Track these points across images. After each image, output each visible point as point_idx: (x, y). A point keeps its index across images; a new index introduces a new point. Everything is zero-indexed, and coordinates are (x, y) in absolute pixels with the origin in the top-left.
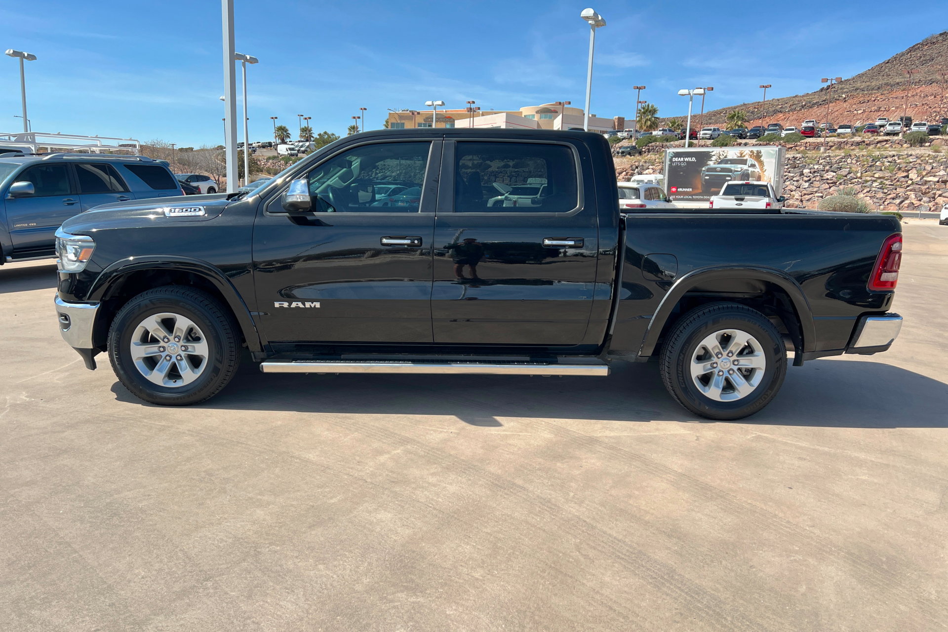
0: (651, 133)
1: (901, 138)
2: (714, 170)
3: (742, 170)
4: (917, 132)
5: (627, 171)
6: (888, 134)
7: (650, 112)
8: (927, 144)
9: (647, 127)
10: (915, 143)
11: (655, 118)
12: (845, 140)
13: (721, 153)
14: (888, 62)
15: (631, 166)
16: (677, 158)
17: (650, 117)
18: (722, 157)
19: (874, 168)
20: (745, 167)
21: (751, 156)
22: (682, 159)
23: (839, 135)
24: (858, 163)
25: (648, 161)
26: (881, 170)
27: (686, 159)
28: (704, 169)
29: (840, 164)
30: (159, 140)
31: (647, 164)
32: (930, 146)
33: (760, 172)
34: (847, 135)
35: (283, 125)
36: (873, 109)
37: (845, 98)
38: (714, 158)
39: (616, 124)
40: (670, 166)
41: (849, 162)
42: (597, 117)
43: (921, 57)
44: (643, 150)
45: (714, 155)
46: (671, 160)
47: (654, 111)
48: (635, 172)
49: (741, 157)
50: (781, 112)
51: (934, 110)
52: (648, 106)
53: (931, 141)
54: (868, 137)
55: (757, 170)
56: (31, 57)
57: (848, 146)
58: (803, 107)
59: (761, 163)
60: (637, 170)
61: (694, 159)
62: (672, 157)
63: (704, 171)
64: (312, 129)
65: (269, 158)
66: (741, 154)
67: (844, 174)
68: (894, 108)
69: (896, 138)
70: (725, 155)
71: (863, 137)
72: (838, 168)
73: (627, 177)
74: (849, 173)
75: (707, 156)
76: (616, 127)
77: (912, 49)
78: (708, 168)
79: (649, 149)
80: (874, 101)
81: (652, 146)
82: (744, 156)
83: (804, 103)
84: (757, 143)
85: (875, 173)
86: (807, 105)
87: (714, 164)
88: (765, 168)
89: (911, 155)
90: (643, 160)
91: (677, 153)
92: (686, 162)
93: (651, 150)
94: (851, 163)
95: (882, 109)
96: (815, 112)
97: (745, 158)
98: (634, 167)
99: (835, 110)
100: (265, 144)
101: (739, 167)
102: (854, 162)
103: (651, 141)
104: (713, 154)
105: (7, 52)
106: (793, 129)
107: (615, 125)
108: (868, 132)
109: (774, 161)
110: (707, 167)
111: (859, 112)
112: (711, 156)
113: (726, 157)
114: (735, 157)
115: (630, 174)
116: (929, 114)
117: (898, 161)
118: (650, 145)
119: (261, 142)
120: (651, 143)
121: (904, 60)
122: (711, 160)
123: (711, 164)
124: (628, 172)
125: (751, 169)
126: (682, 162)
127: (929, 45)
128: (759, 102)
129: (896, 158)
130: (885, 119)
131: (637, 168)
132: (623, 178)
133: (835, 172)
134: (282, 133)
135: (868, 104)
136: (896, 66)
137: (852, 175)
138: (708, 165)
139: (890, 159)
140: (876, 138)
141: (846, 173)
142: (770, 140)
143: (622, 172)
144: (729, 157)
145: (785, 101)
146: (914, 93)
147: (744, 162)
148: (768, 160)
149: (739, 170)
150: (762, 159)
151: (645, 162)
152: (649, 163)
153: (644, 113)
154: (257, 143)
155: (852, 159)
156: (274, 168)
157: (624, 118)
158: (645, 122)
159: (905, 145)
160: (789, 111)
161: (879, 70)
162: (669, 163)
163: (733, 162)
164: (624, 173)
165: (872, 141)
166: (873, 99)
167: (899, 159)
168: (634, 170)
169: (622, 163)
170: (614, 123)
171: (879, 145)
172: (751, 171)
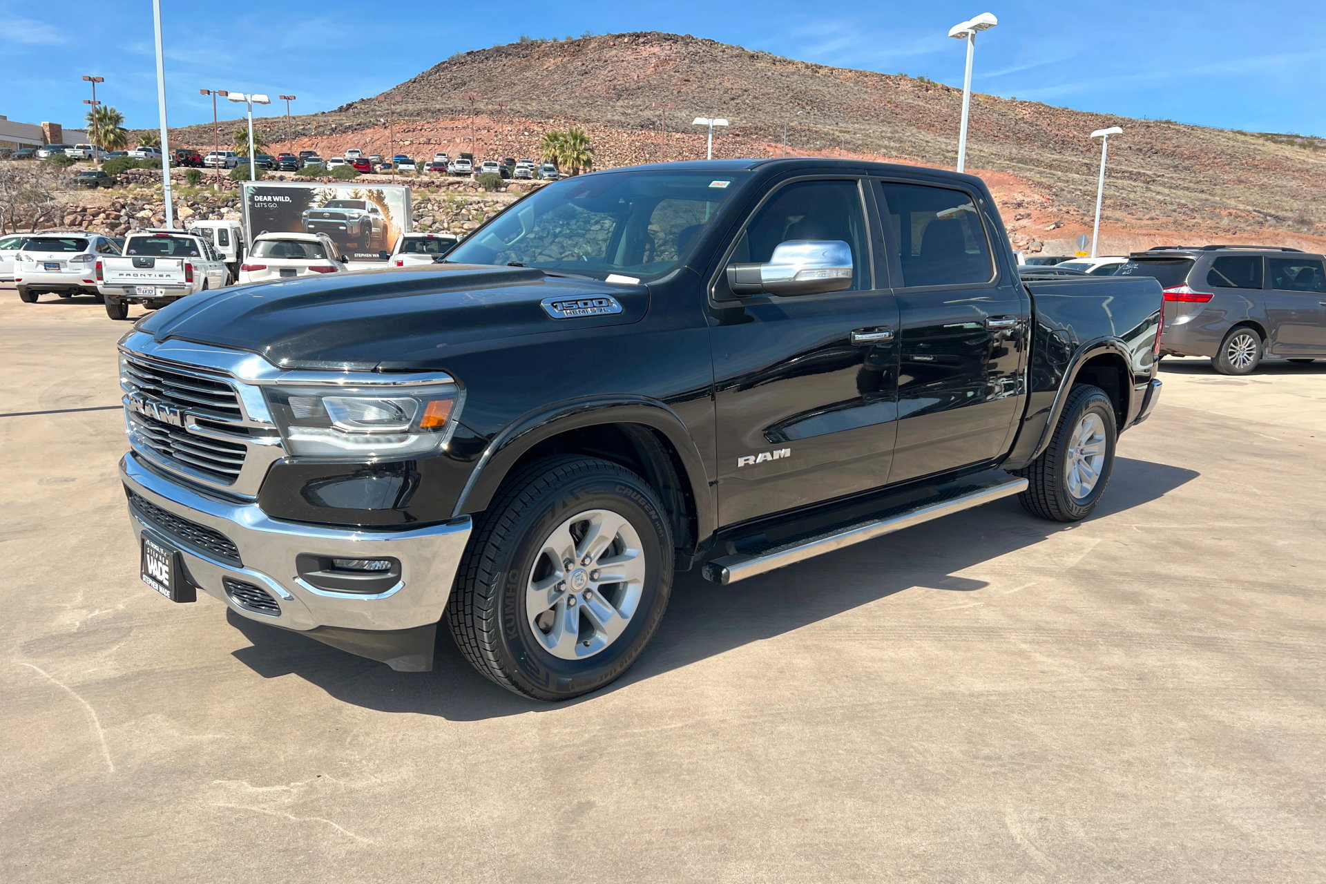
0: (126, 153)
1: (474, 180)
2: (320, 215)
3: (360, 216)
4: (490, 174)
5: (107, 212)
6: (458, 174)
7: (110, 119)
8: (503, 189)
9: (109, 142)
10: (490, 187)
11: (120, 129)
12: (410, 179)
13: (327, 191)
14: (415, 82)
15: (113, 204)
16: (261, 197)
17: (111, 127)
18: (329, 197)
19: (460, 217)
20: (364, 213)
21: (370, 197)
22: (269, 198)
23: (401, 172)
24: (441, 210)
25: (139, 197)
26: (469, 220)
27: (276, 199)
28: (304, 213)
29: (420, 210)
31: (140, 202)
32: (506, 191)
33: (385, 220)
34: (411, 173)
36: (422, 140)
37: (384, 124)
38: (317, 198)
39: (48, 134)
40: (252, 208)
41: (430, 208)
42: (8, 120)
43: (451, 80)
44: (119, 179)
45: (317, 194)
46: (252, 199)
47: (117, 119)
48: (122, 214)
49: (356, 198)
50: (304, 135)
51: (490, 147)
52: (105, 109)
53: (507, 185)
54: (437, 177)
55: (381, 216)
57: (416, 187)
58: (333, 130)
59: (385, 207)
60: (124, 211)
61: (287, 199)
62: (253, 195)
63: (305, 216)
66: (356, 194)
67: (429, 223)
68: (446, 142)
69: (467, 180)
70: (333, 195)
71: (431, 177)
72: (419, 216)
73: (109, 221)
74: (434, 223)
75: (307, 195)
76: (49, 139)
77: (439, 68)
78: (311, 213)
79: (127, 178)
80: (421, 130)
81: (132, 174)
82: (361, 197)
83: (333, 126)
84: (297, 177)
85: (463, 224)
86: (338, 129)
87: (319, 206)
88: (391, 214)
89: (497, 202)
90: (131, 196)
91: (260, 188)
92: (276, 202)
93: (132, 180)
94: (433, 210)
95: (432, 141)
96: (350, 139)
97: (362, 200)
98: (118, 206)
99: (375, 138)
101: (355, 212)
102: (436, 208)
103: (128, 166)
104: (315, 192)
106: (341, 161)
107: (45, 135)
108: (435, 170)
109: (402, 206)
110: (309, 211)
111: (407, 143)
112: (313, 196)
113: (334, 197)
114: (348, 198)
115: (113, 216)
116: (486, 151)
117: (485, 209)
118: (128, 171)
120: (130, 168)
121: (433, 81)
122: (314, 202)
123: (315, 207)
124: (110, 214)
125: (372, 216)
126: (270, 202)
127: (458, 65)
128: (266, 119)
129: (482, 205)
130: (444, 155)
131: (123, 207)
132: (102, 223)
133: (417, 221)
135: (415, 133)
136: (426, 88)
137: (437, 225)
138: (310, 208)
139: (476, 207)
140: (446, 178)
141: (431, 223)
142: (315, 174)
143: (98, 214)
144: (340, 198)
145: (307, 120)
146: (465, 125)
147: (362, 206)
148: (394, 204)
149: (356, 216)
150: (386, 201)
151: (136, 199)
152: (141, 200)
153: (100, 120)
155: (433, 205)
157: (60, 126)
158: (105, 135)
159: (480, 190)
160: (315, 135)
161: (406, 90)
162: (249, 203)
163: (346, 204)
164: (102, 215)
165: (443, 182)
166: (419, 128)
167: (485, 206)
168: (119, 211)
169: (94, 199)
170: (44, 132)
171: (451, 188)
172: (373, 219)
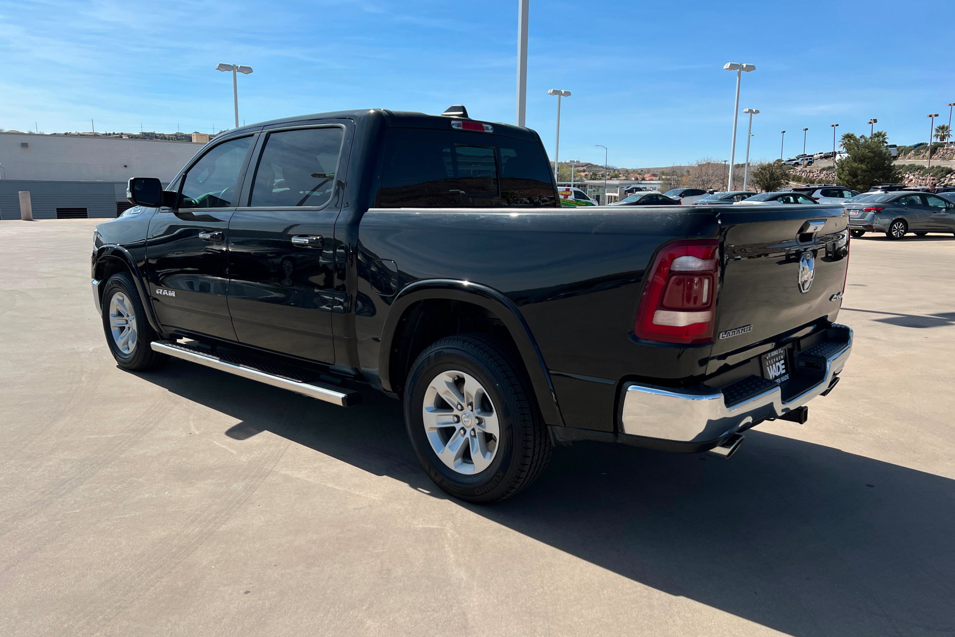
30: (709, 158)
35: (851, 133)
56: (568, 94)
64: (887, 134)
65: (823, 169)
100: (828, 155)
105: (549, 92)
119: (824, 153)
134: (849, 141)
154: (820, 154)
156: (827, 179)
